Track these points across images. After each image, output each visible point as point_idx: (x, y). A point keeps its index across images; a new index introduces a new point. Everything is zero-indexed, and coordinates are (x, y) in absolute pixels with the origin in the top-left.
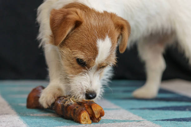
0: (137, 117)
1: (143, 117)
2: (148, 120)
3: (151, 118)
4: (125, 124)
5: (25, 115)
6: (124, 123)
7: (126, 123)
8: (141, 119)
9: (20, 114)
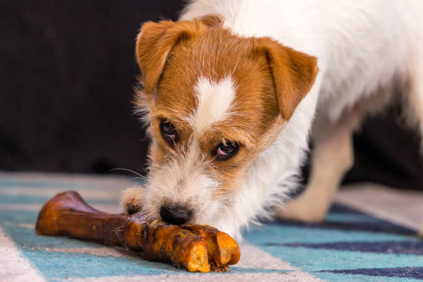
0: (280, 263)
1: (293, 264)
2: (305, 271)
3: (312, 265)
4: (253, 277)
5: (33, 249)
6: (251, 275)
7: (256, 275)
8: (288, 267)
9: (24, 247)
